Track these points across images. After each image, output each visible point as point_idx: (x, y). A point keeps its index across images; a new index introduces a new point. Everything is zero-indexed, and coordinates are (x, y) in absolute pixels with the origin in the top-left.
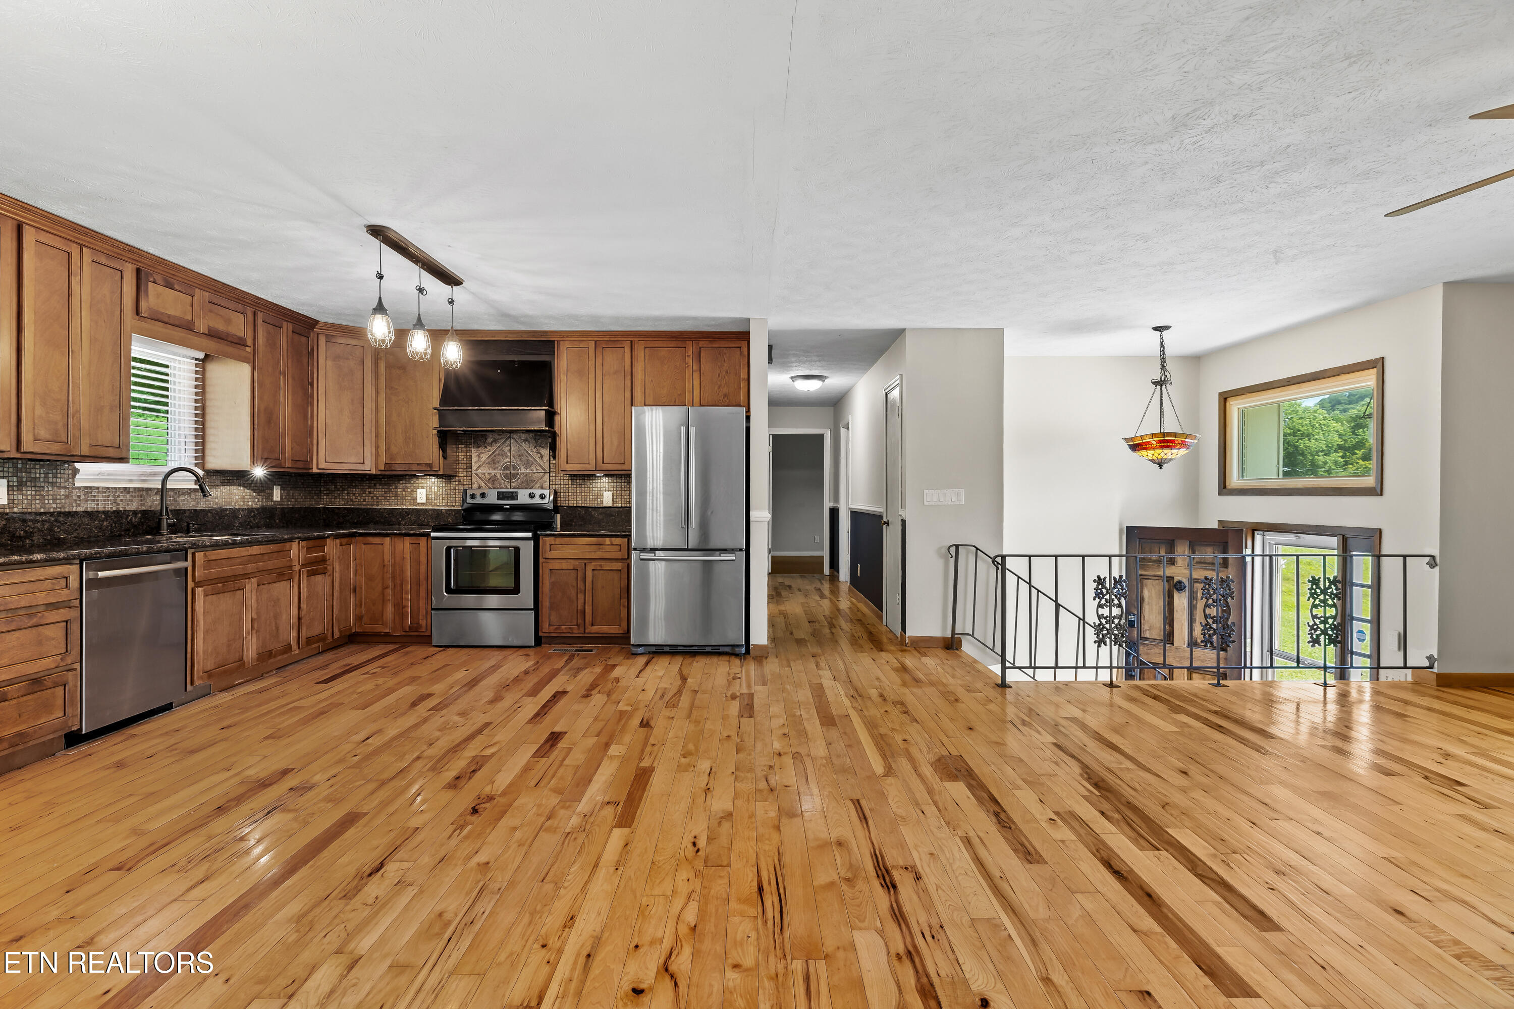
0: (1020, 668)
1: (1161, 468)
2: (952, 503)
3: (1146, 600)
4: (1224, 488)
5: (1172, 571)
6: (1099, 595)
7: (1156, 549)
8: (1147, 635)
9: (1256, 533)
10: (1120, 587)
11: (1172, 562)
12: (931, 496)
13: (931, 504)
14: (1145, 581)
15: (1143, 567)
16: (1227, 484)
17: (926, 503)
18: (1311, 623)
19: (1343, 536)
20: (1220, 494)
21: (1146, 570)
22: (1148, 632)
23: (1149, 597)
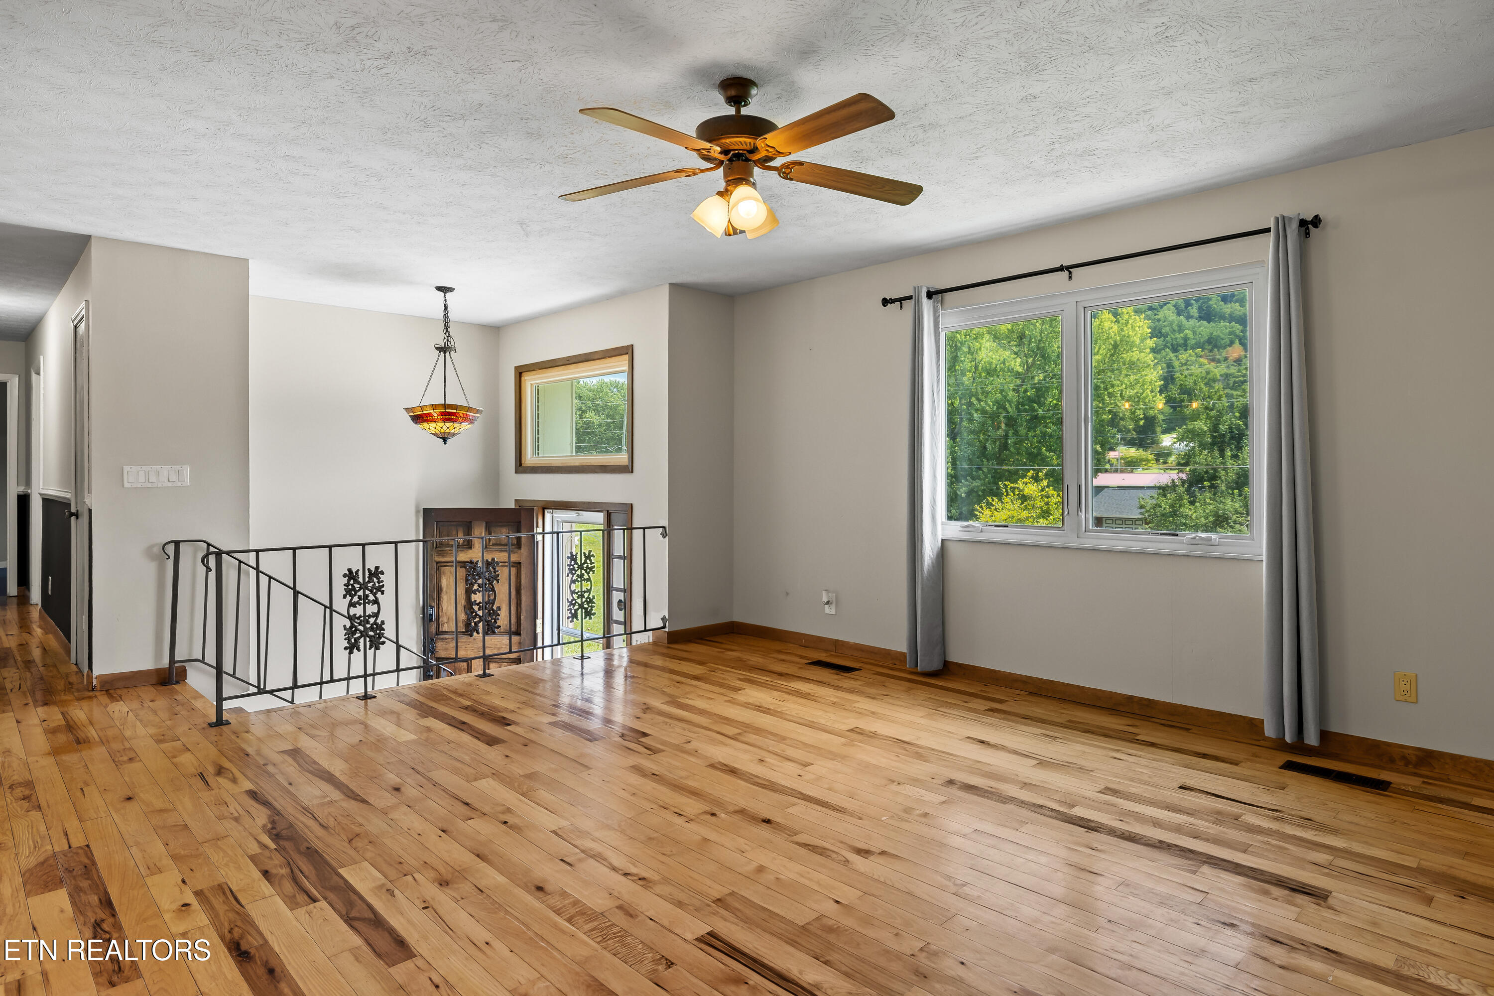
0: (271, 692)
1: (445, 443)
2: (170, 484)
3: (445, 589)
4: (520, 467)
5: (469, 556)
6: (349, 591)
7: (454, 533)
8: (445, 628)
9: (546, 511)
10: (375, 580)
11: (469, 545)
12: (134, 476)
13: (134, 486)
14: (443, 569)
15: (440, 554)
16: (523, 462)
17: (126, 485)
18: (570, 599)
19: (608, 511)
20: (517, 472)
21: (443, 556)
22: (446, 625)
23: (447, 586)
